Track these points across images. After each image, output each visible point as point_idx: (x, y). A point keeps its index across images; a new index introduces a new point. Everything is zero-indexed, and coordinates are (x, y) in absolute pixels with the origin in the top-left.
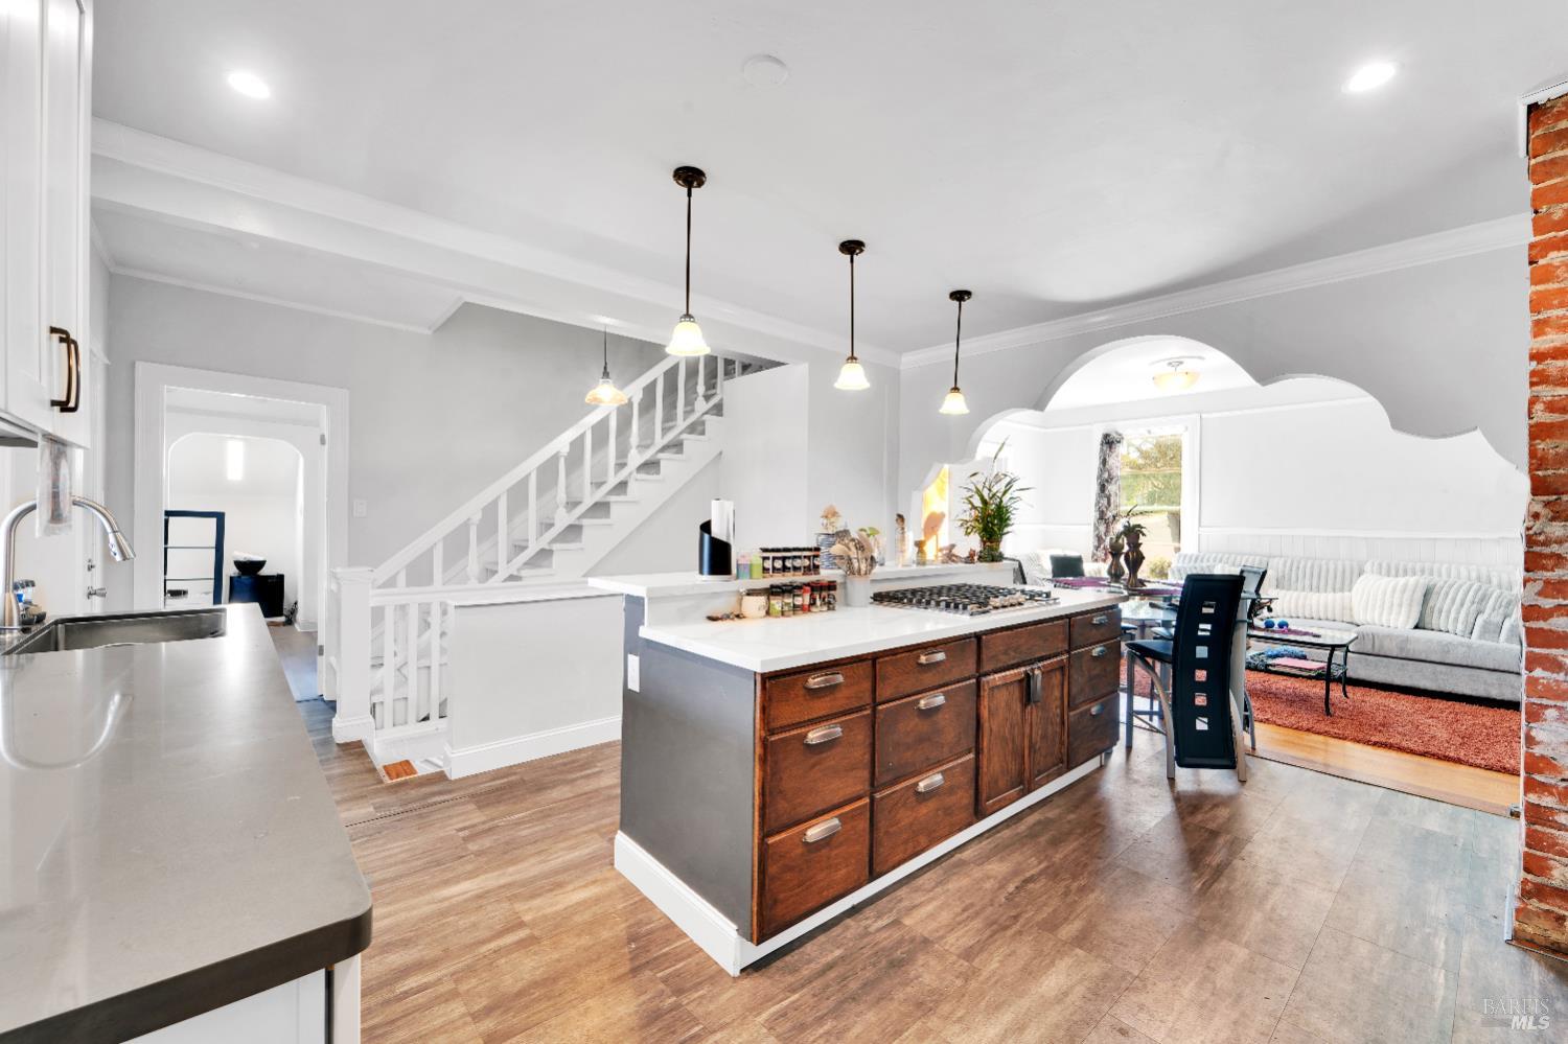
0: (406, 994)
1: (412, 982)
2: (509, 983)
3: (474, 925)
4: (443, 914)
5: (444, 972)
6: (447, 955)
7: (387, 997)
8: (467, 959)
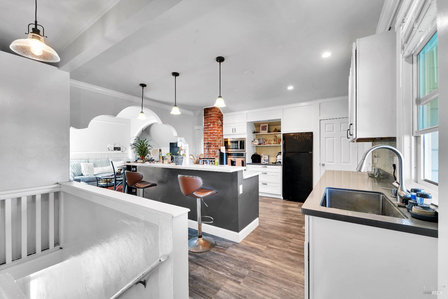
0: (296, 251)
1: (294, 252)
2: (281, 242)
3: (274, 253)
4: (276, 259)
5: (288, 250)
6: (284, 252)
7: (299, 253)
8: (283, 249)
